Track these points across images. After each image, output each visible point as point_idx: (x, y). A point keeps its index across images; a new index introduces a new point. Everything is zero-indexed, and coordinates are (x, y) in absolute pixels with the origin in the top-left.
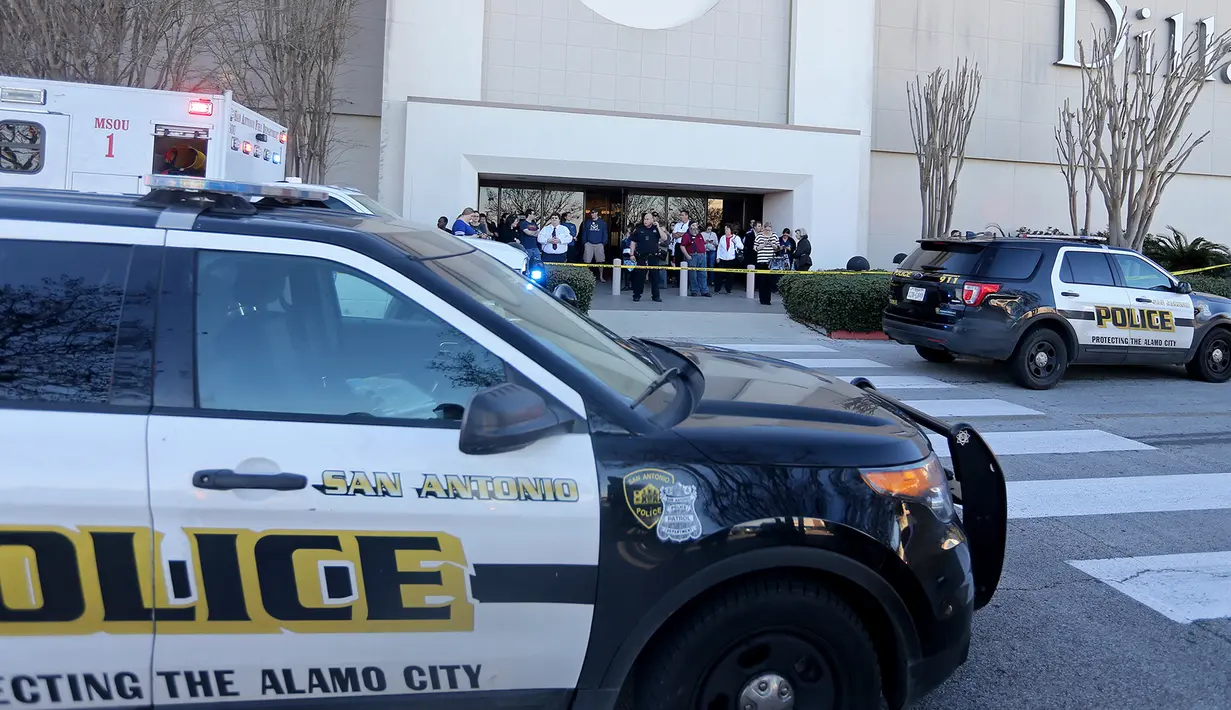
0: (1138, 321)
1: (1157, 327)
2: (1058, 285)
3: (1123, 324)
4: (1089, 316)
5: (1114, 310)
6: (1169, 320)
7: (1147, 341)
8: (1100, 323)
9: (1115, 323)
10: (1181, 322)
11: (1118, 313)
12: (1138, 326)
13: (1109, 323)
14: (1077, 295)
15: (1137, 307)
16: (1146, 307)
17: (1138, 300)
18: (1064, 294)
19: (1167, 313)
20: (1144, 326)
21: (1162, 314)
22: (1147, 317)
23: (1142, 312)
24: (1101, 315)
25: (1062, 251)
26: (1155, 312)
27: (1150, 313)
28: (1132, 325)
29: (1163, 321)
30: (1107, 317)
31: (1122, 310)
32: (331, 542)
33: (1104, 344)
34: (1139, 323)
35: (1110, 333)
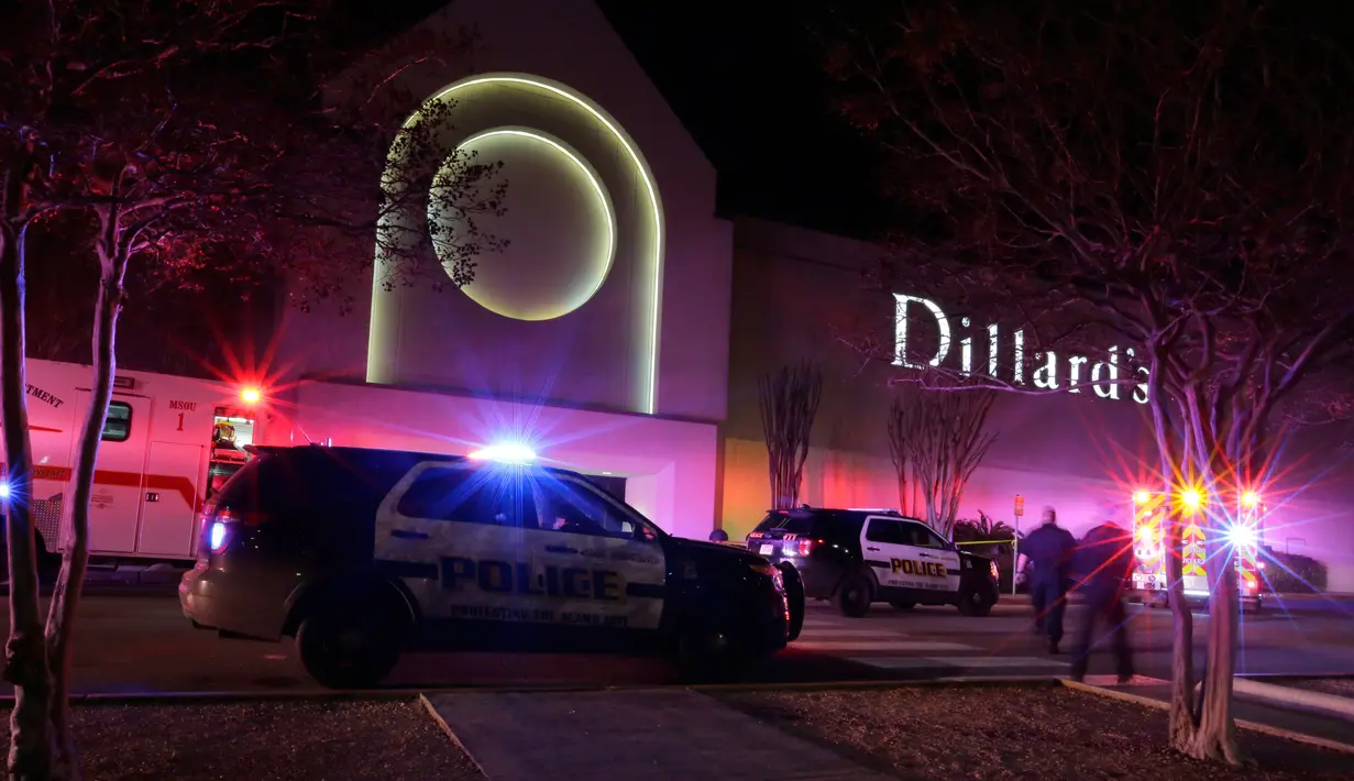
0: (921, 571)
1: (934, 576)
2: (864, 543)
3: (911, 572)
4: (885, 565)
5: (904, 561)
6: (942, 571)
7: (927, 585)
8: (894, 570)
9: (905, 571)
10: (952, 572)
11: (907, 564)
13: (901, 571)
14: (878, 550)
15: (920, 560)
16: (926, 559)
17: (922, 555)
18: (869, 549)
19: (942, 566)
20: (925, 574)
21: (938, 565)
22: (926, 568)
24: (897, 564)
25: (869, 518)
26: (933, 565)
27: (929, 564)
28: (917, 573)
29: (939, 571)
30: (899, 566)
31: (909, 561)
32: (584, 572)
33: (896, 586)
35: (900, 577)
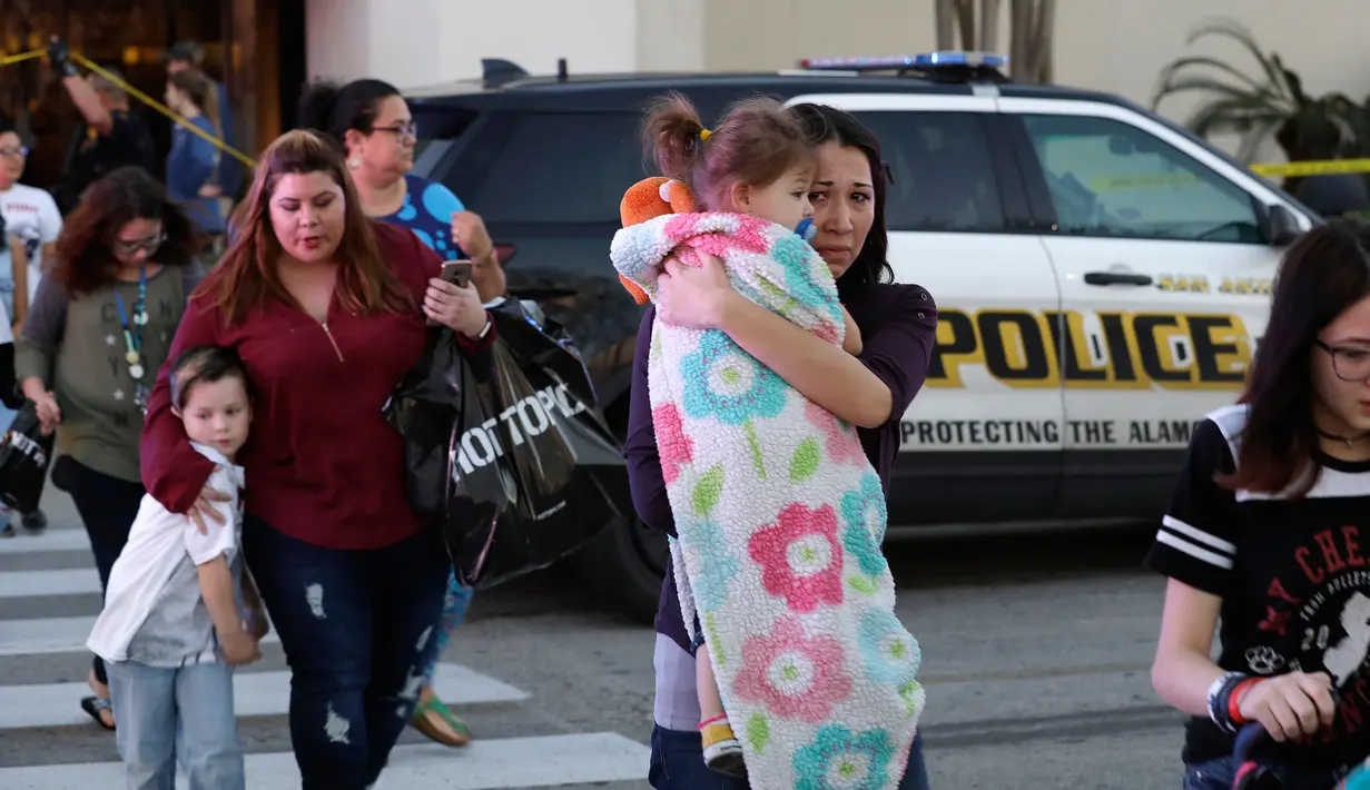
1: (1183, 376)
3: (1035, 371)
5: (991, 321)
6: (1230, 349)
7: (1138, 430)
9: (998, 366)
11: (1009, 330)
12: (1099, 375)
15: (1089, 304)
16: (1129, 302)
17: (1094, 279)
19: (1224, 322)
20: (1123, 371)
21: (1200, 326)
22: (1134, 340)
23: (1112, 323)
26: (1169, 321)
27: (1145, 324)
28: (1074, 372)
30: (964, 345)
31: (1025, 322)
33: (954, 446)
34: (1105, 361)
